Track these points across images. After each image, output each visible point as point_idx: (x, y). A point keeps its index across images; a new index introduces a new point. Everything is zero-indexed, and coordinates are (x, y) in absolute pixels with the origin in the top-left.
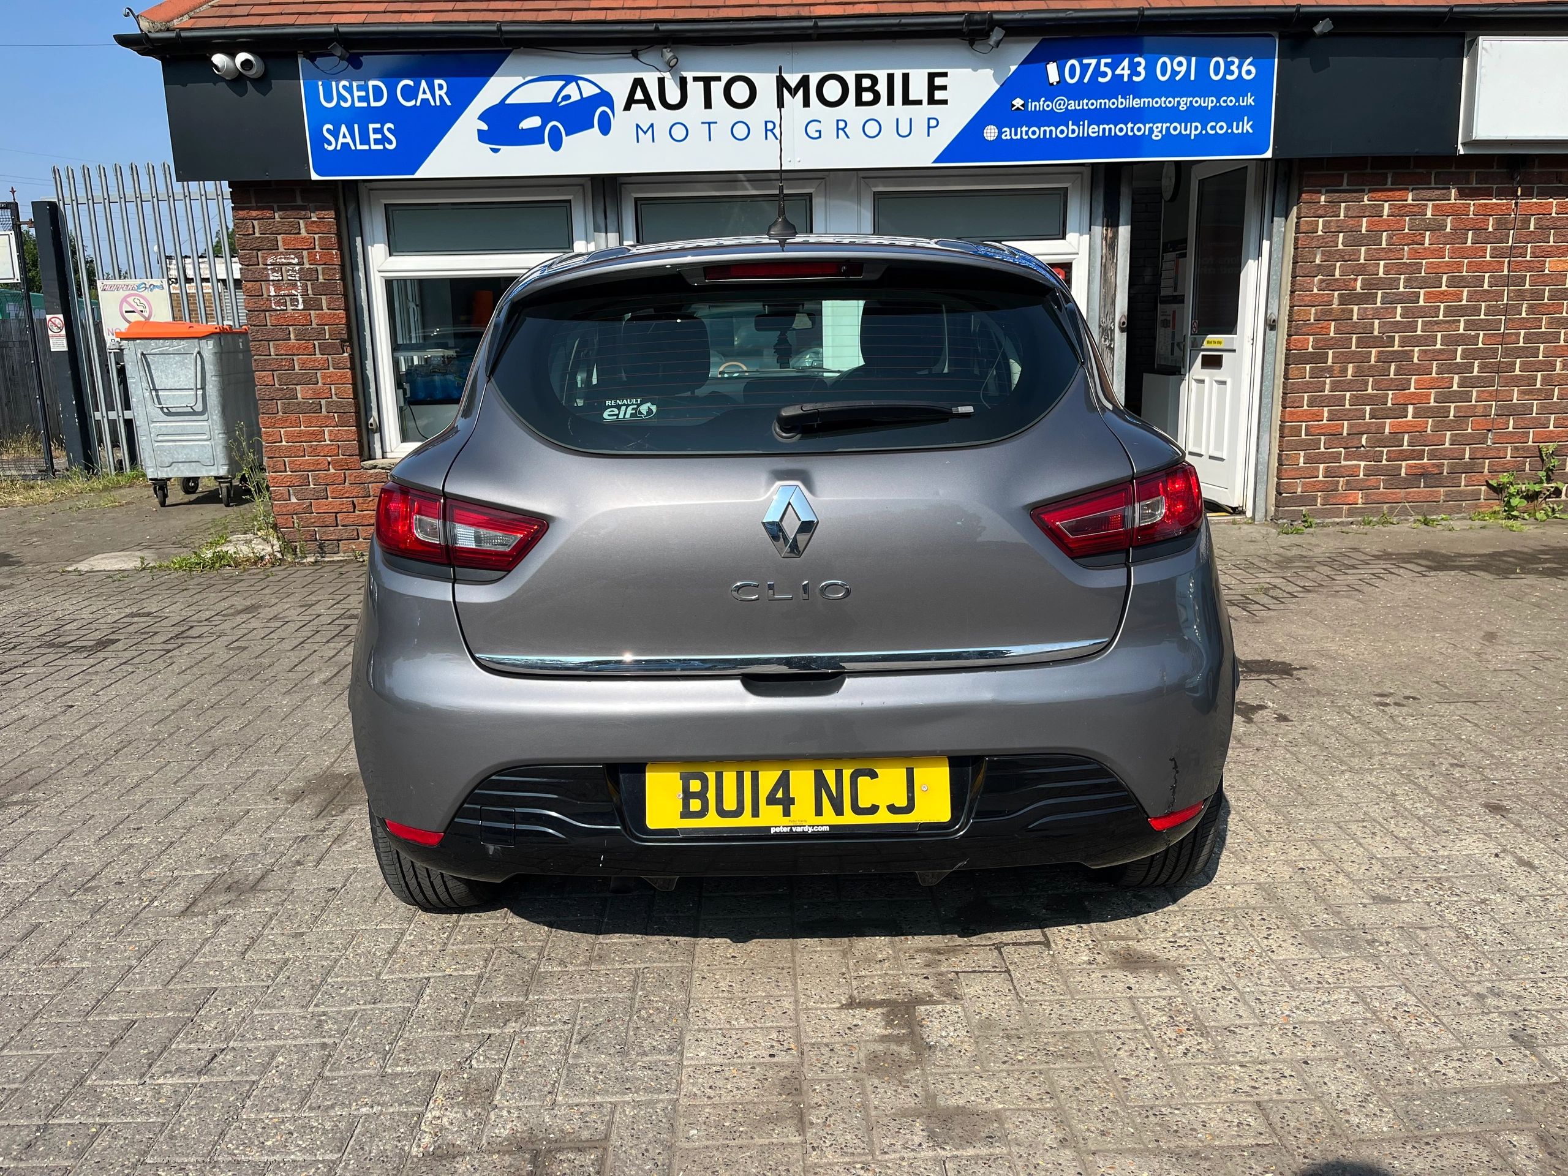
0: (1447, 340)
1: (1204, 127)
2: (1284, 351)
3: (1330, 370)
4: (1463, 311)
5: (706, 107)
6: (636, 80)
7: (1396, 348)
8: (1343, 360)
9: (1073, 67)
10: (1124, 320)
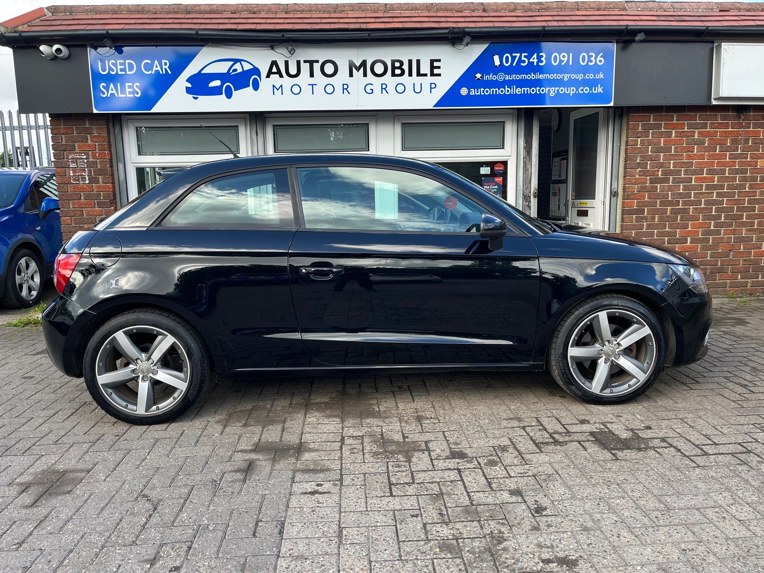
0: (707, 202)
1: (577, 90)
2: (621, 208)
3: (646, 218)
4: (715, 187)
5: (311, 77)
6: (272, 61)
7: (680, 207)
8: (653, 212)
9: (507, 58)
10: (536, 191)
